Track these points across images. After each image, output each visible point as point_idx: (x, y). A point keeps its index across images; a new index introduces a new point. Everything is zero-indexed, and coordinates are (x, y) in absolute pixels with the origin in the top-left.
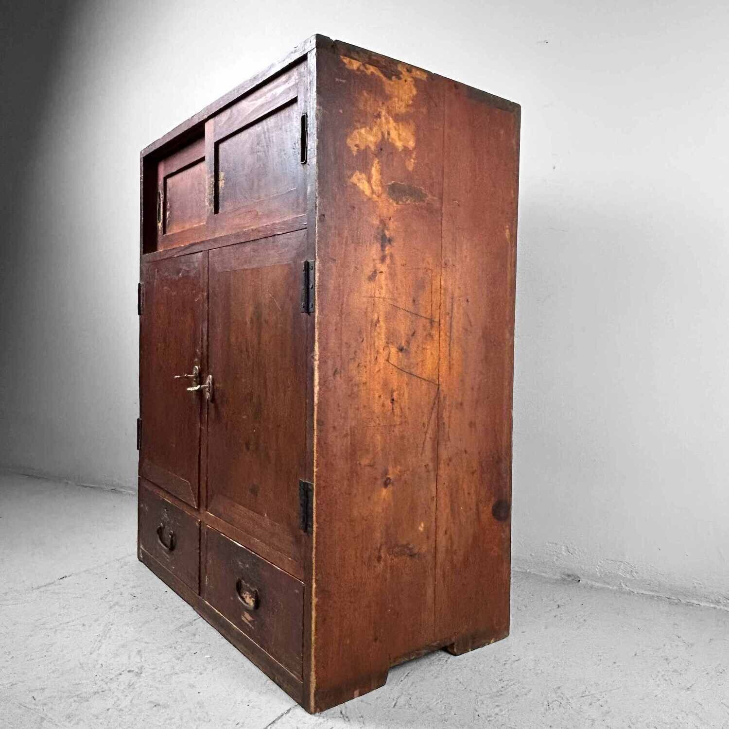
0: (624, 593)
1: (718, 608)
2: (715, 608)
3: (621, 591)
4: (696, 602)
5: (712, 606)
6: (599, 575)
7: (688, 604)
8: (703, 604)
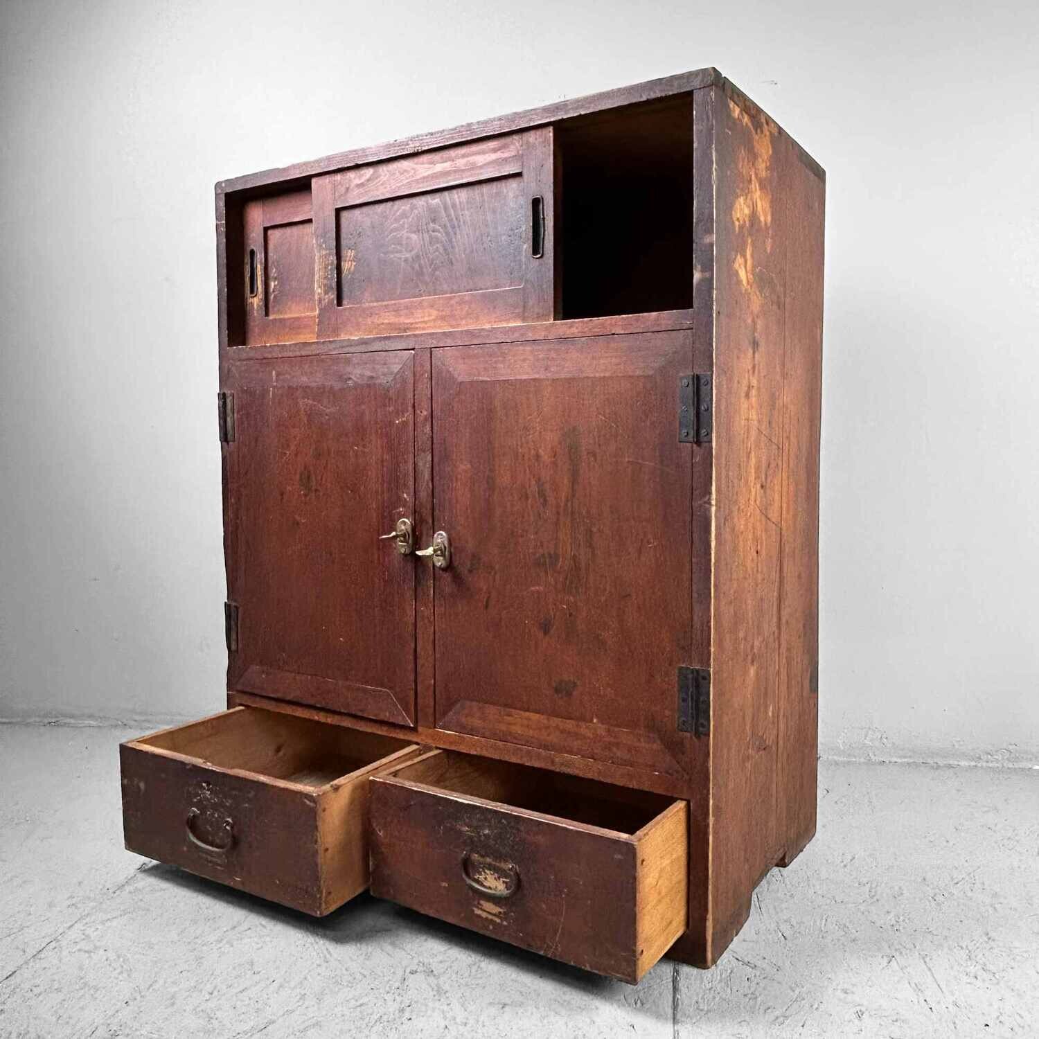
0: (874, 764)
1: (979, 765)
2: (976, 766)
3: (869, 763)
4: (956, 763)
5: (973, 763)
6: (842, 748)
7: (950, 767)
8: (963, 763)
